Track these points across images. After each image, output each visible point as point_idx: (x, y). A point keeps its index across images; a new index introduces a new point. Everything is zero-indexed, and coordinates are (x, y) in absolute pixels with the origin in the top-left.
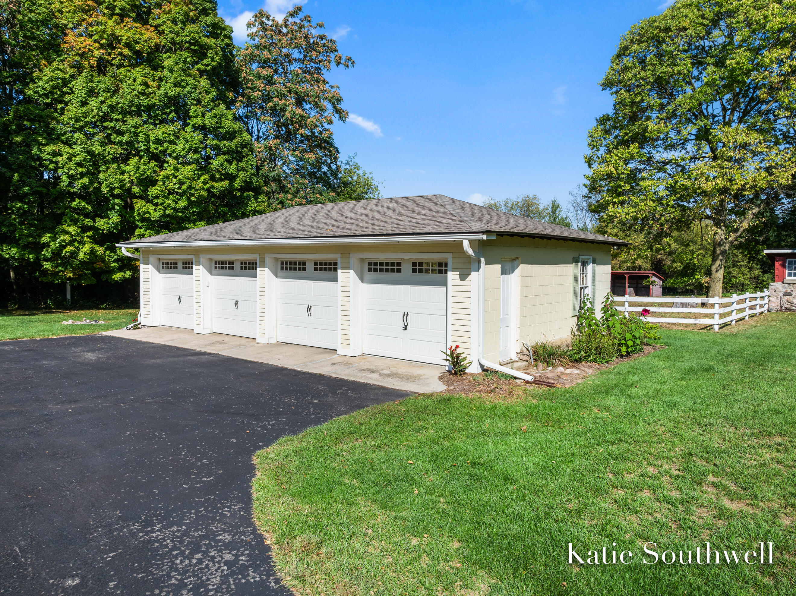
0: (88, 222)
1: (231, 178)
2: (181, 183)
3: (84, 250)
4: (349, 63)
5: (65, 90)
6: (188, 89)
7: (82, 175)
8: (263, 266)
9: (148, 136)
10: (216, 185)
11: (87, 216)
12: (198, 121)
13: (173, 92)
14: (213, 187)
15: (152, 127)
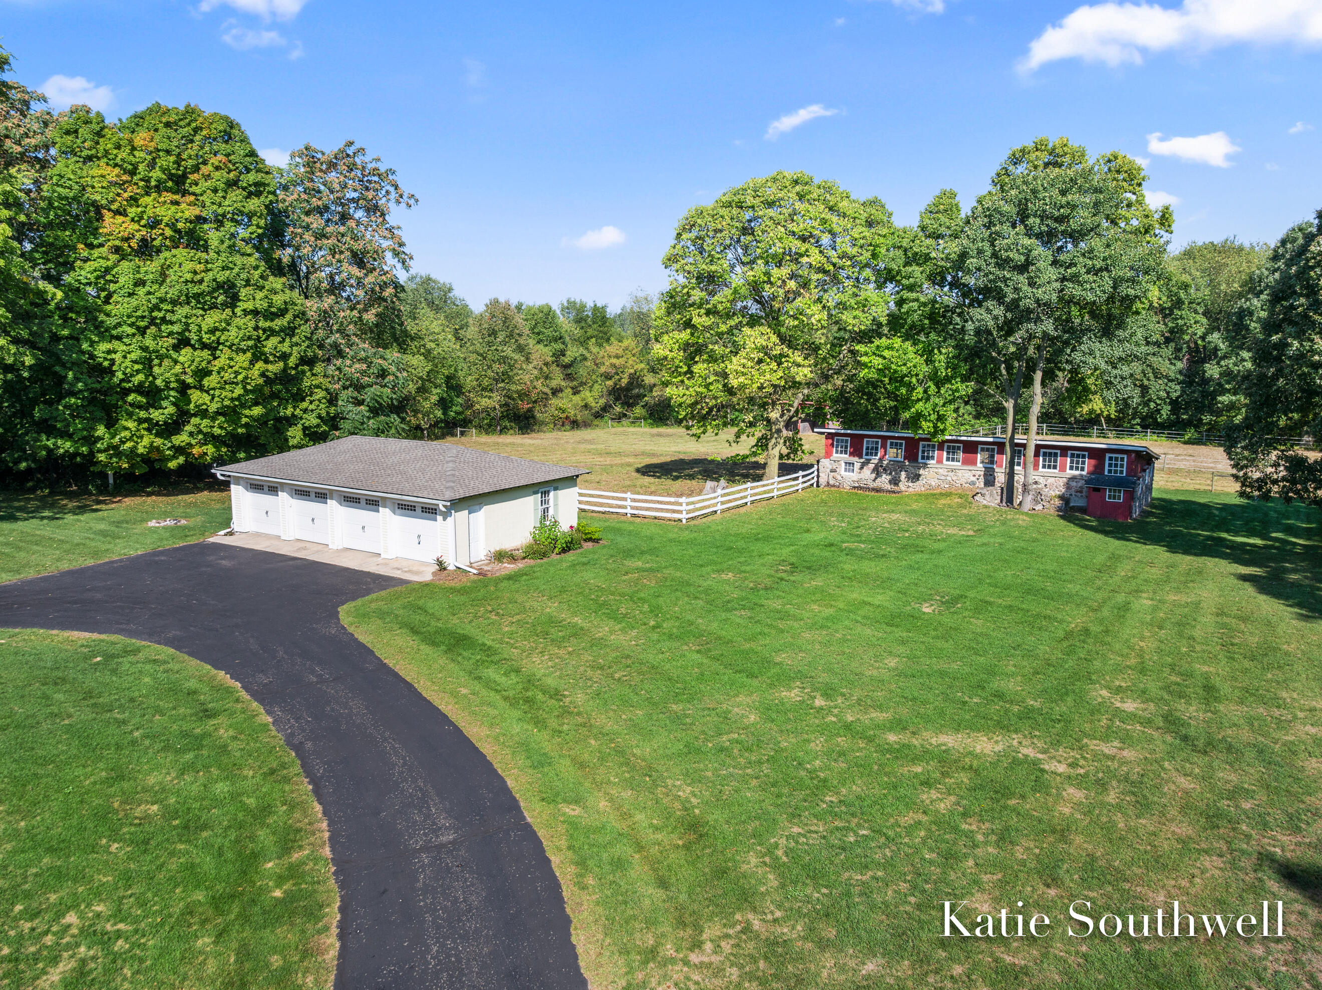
0: (143, 414)
1: (284, 357)
2: (237, 373)
3: (143, 444)
4: (412, 202)
5: (108, 277)
6: (236, 270)
7: (138, 372)
8: (332, 499)
9: (200, 326)
10: (270, 367)
11: (140, 407)
12: (249, 306)
13: (222, 277)
14: (267, 370)
15: (201, 312)
